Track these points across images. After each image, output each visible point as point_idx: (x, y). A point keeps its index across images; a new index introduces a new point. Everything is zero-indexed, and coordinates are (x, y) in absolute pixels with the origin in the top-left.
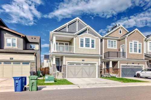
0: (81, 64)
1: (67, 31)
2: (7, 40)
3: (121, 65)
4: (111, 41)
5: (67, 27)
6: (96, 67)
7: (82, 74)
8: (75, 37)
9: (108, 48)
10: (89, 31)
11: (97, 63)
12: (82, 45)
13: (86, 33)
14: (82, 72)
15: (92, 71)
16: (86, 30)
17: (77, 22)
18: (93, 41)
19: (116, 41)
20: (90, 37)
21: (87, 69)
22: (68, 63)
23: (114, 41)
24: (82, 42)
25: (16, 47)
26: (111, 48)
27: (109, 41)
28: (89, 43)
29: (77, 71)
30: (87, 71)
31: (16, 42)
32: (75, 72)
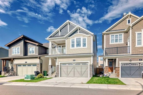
0: (73, 64)
1: (60, 35)
2: (30, 49)
3: (120, 62)
4: (116, 36)
5: (60, 31)
6: (88, 66)
7: (74, 74)
8: (67, 39)
9: (110, 43)
10: (80, 30)
11: (89, 62)
12: (73, 46)
13: (77, 33)
14: (74, 71)
15: (83, 70)
16: (77, 30)
17: (68, 24)
18: (84, 40)
19: (123, 34)
20: (82, 36)
21: (78, 68)
22: (61, 63)
23: (119, 35)
24: (73, 42)
25: (34, 54)
26: (115, 43)
27: (112, 36)
28: (80, 42)
29: (69, 70)
30: (79, 70)
31: (34, 50)
32: (67, 71)
